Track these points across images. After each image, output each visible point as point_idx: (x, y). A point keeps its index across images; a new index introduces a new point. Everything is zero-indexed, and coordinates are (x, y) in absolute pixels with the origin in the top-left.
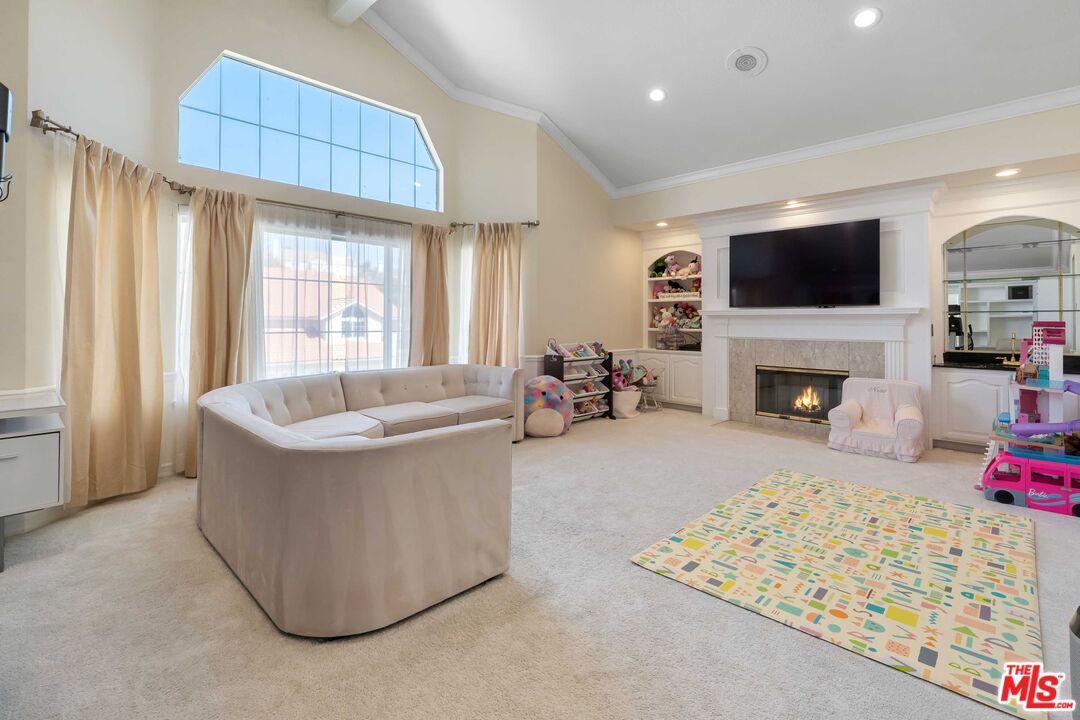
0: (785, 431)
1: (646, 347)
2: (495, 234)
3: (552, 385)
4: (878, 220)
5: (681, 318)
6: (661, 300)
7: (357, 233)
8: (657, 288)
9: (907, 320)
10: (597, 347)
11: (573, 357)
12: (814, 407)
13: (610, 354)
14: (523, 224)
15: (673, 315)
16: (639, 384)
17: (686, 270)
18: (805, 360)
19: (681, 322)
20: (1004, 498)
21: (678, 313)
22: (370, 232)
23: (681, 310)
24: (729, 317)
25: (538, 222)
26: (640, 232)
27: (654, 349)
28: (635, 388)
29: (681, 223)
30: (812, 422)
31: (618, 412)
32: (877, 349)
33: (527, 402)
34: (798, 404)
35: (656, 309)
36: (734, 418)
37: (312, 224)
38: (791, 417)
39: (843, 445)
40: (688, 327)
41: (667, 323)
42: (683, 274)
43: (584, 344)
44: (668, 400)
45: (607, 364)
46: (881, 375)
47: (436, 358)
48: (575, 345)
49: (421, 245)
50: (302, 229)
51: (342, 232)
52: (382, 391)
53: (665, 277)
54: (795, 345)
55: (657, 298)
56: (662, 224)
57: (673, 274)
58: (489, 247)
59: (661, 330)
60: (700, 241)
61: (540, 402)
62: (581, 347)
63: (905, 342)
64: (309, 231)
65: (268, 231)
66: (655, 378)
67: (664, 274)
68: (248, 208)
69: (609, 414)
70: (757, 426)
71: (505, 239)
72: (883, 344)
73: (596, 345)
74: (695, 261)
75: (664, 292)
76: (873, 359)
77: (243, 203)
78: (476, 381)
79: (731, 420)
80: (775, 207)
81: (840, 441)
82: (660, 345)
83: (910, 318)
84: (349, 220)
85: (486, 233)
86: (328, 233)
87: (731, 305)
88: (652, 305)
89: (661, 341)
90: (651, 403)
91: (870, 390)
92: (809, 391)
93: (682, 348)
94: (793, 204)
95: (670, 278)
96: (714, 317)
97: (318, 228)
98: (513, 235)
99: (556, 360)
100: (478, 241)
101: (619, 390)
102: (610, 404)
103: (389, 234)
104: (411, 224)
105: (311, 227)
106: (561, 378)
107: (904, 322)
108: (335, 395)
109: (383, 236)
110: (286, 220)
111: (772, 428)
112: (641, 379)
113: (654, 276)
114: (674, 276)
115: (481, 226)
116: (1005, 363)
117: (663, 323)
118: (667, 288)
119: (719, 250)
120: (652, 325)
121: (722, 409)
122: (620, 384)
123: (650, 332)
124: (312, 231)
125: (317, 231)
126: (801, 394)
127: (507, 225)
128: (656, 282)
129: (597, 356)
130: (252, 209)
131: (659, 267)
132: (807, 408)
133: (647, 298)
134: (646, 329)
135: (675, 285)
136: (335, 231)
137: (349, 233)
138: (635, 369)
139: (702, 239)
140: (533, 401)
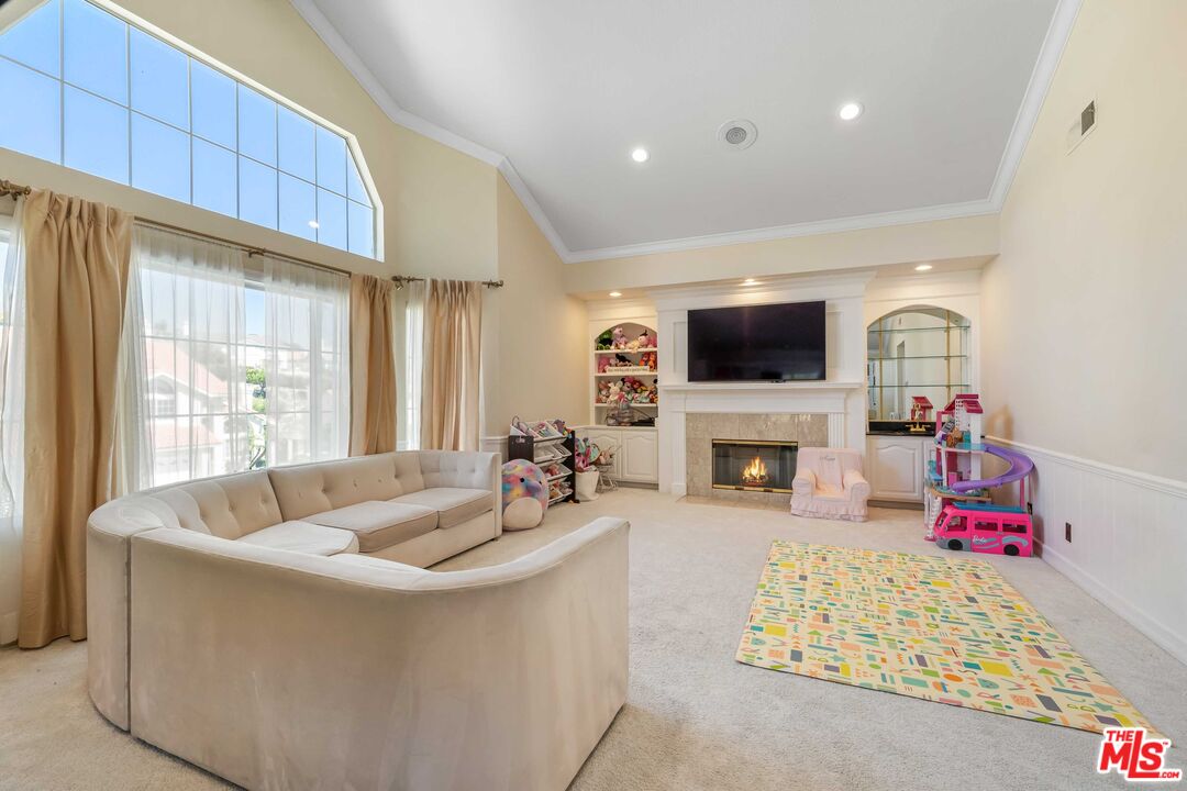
0: (740, 501)
1: (593, 424)
2: (451, 295)
3: (530, 470)
4: (824, 302)
5: (628, 393)
6: (608, 374)
7: (280, 280)
8: (603, 362)
9: (847, 395)
10: (560, 425)
11: (540, 438)
12: (761, 477)
13: (573, 433)
14: (484, 283)
15: (621, 389)
16: (597, 463)
17: (635, 343)
18: (760, 433)
19: (630, 397)
20: (955, 546)
21: (625, 388)
22: (297, 280)
23: (629, 384)
24: (686, 392)
25: (502, 282)
26: (587, 300)
27: (605, 426)
28: (593, 467)
29: (634, 294)
30: (765, 491)
31: (581, 495)
32: (822, 419)
33: (505, 491)
34: (747, 474)
35: (603, 384)
36: (692, 493)
37: (216, 262)
38: (774, 490)
39: (804, 511)
40: (640, 401)
41: (616, 398)
42: (633, 347)
43: (545, 422)
44: (620, 478)
45: (570, 443)
46: (824, 444)
47: (382, 445)
48: (537, 422)
49: (363, 302)
50: (202, 269)
51: (259, 277)
52: (325, 491)
53: (613, 350)
54: (750, 418)
55: (604, 371)
56: (615, 294)
57: (622, 346)
58: (444, 309)
59: (613, 405)
60: (656, 314)
61: (519, 490)
62: (543, 425)
63: (846, 414)
64: (211, 272)
65: (151, 267)
66: (611, 456)
67: (613, 347)
68: (122, 230)
69: (572, 498)
70: (715, 499)
71: (464, 302)
72: (827, 415)
73: (557, 422)
74: (645, 334)
75: (610, 365)
76: (818, 429)
77: (114, 220)
78: (438, 471)
79: (688, 494)
80: (732, 284)
81: (802, 507)
82: (611, 421)
83: (850, 391)
84: (267, 261)
85: (440, 291)
86: (239, 277)
87: (690, 380)
88: (599, 379)
89: (613, 417)
90: (607, 483)
91: (821, 458)
92: (757, 462)
93: (633, 424)
94: (750, 282)
95: (619, 351)
96: (671, 391)
97: (226, 269)
98: (473, 297)
99: (523, 441)
100: (431, 300)
101: (582, 471)
102: (573, 486)
103: (322, 285)
104: (350, 274)
105: (215, 267)
106: (532, 461)
107: (844, 395)
108: (265, 500)
109: (313, 288)
110: (178, 254)
111: (727, 500)
112: (598, 459)
113: (601, 349)
114: (624, 349)
115: (434, 282)
116: (912, 430)
117: (612, 398)
118: (613, 361)
119: (675, 324)
120: (599, 401)
121: (680, 485)
122: (581, 465)
123: (597, 408)
124: (217, 274)
125: (224, 274)
126: (749, 465)
127: (466, 283)
128: (601, 354)
129: (561, 435)
130: (128, 232)
131: (605, 340)
132: (755, 478)
133: (593, 372)
134: (593, 404)
135: (622, 358)
136: (248, 275)
137: (270, 278)
138: (592, 448)
139: (659, 312)
140: (510, 490)
